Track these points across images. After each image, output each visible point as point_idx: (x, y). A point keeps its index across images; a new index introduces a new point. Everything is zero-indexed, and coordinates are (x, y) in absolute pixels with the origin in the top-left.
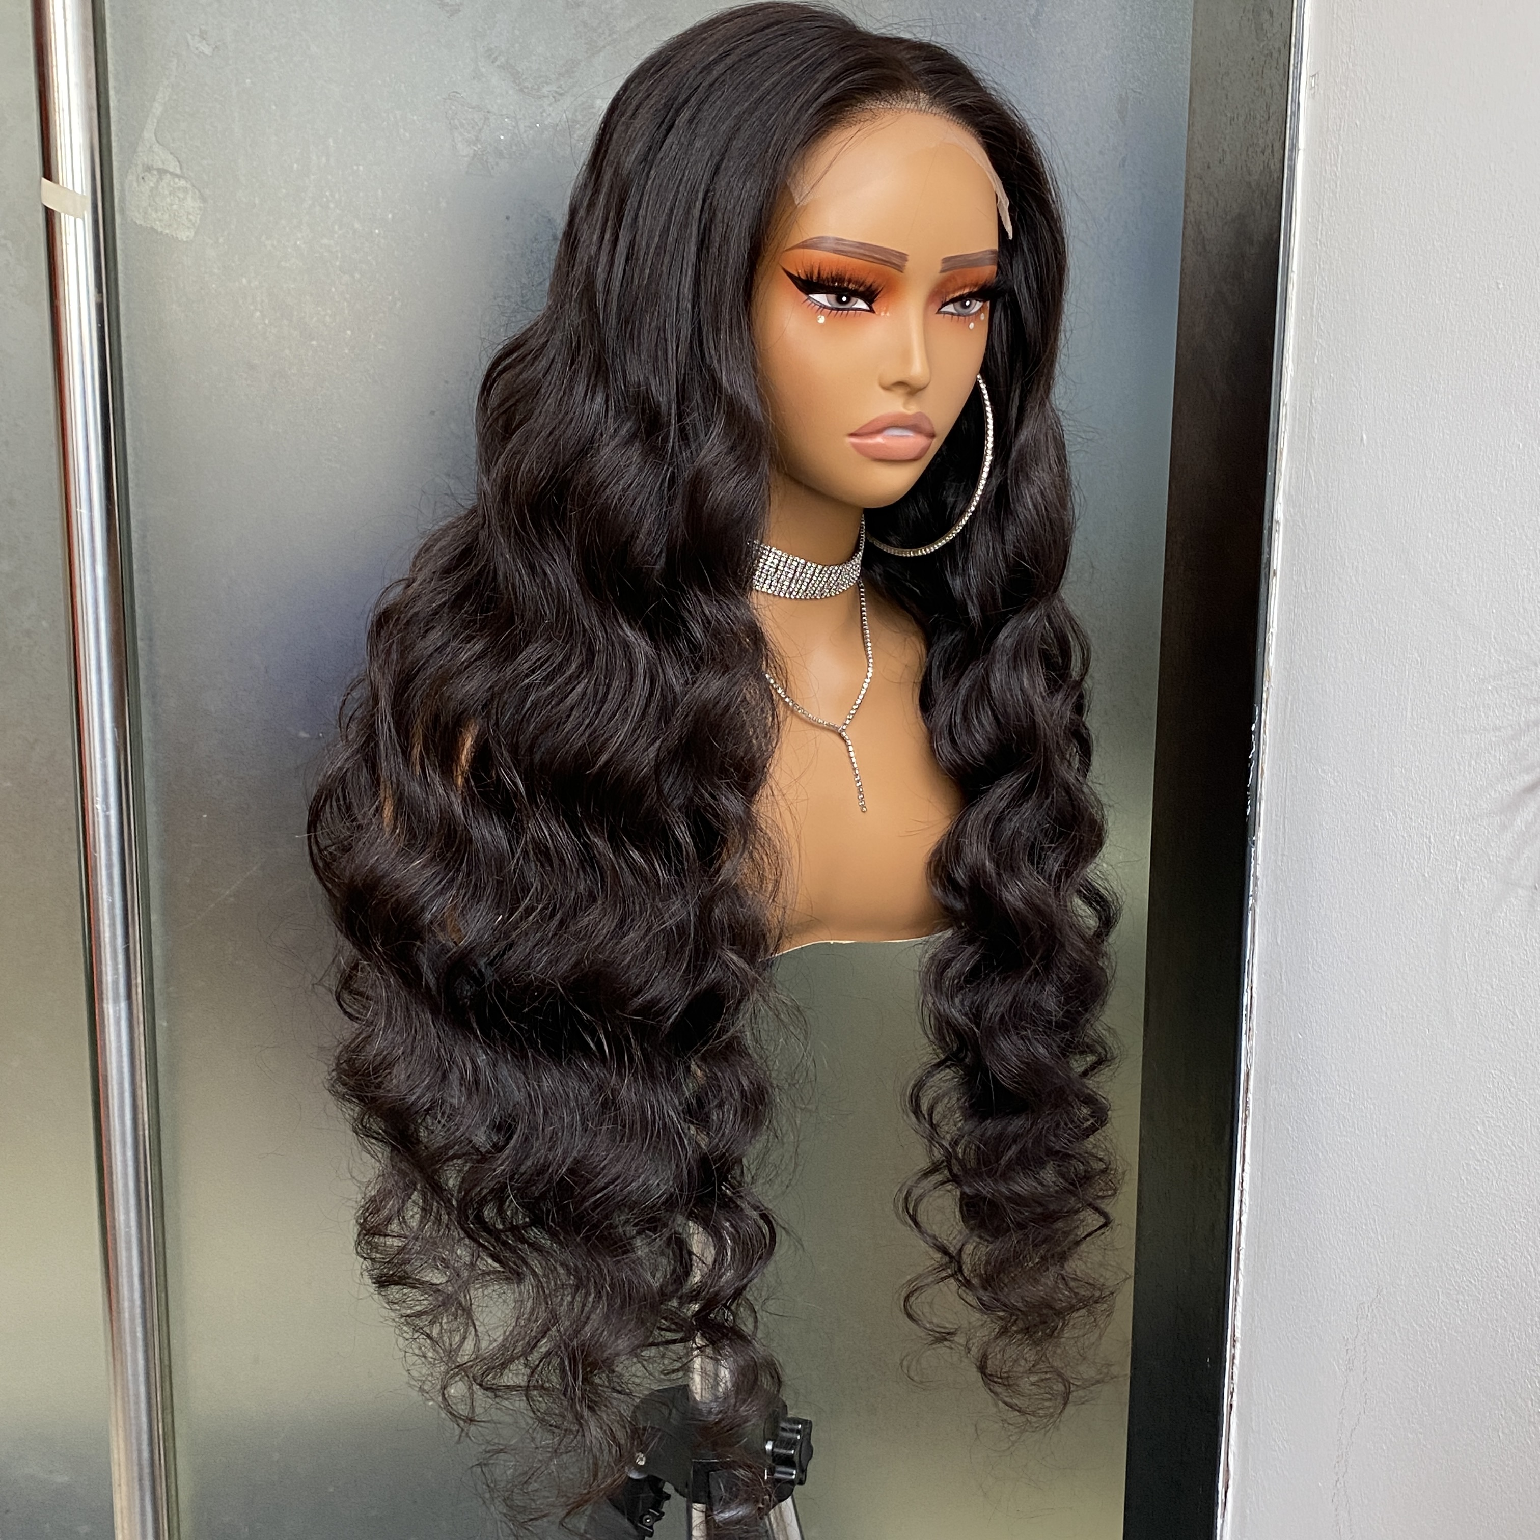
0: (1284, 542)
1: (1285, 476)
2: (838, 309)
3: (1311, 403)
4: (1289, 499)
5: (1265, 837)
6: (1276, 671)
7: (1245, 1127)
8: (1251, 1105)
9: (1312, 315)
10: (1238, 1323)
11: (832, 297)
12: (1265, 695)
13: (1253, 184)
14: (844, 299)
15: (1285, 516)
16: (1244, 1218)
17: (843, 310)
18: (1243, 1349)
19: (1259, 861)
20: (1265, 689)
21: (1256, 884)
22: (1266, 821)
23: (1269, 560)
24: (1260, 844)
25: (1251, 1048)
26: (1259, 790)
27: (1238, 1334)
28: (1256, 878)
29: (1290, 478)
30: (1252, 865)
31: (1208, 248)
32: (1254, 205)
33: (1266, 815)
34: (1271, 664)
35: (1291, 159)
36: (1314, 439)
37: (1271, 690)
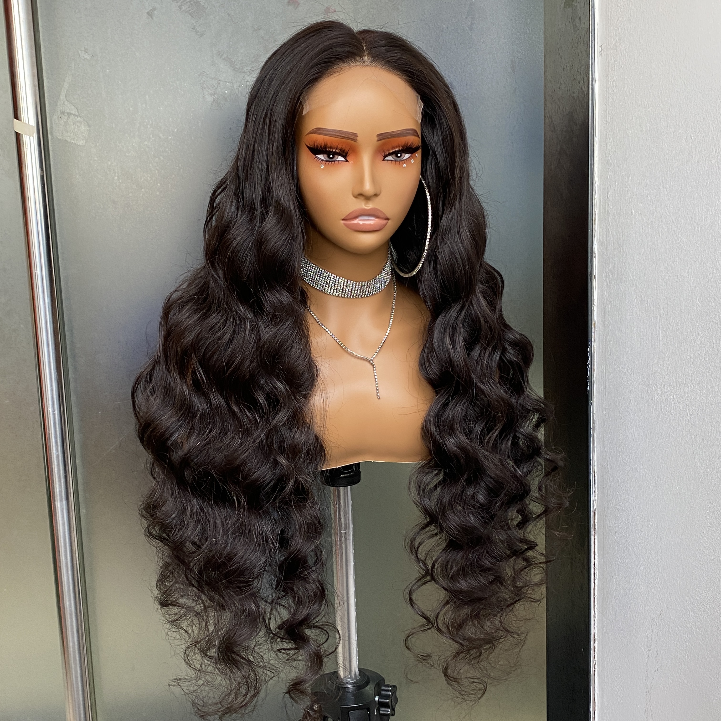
0: (598, 262)
1: (597, 231)
2: (329, 161)
3: (608, 197)
4: (599, 242)
5: (597, 401)
6: (598, 323)
7: (595, 538)
8: (597, 528)
9: (606, 156)
10: (596, 632)
11: (325, 155)
12: (593, 334)
13: (575, 97)
14: (331, 156)
15: (598, 250)
16: (596, 581)
17: (332, 161)
18: (598, 644)
19: (595, 412)
20: (593, 331)
21: (594, 423)
22: (597, 393)
23: (592, 271)
24: (595, 404)
25: (596, 500)
26: (593, 379)
27: (596, 637)
28: (594, 420)
29: (600, 232)
30: (591, 414)
31: (556, 128)
32: (576, 107)
33: (597, 390)
34: (595, 319)
35: (592, 85)
36: (610, 214)
37: (596, 332)
